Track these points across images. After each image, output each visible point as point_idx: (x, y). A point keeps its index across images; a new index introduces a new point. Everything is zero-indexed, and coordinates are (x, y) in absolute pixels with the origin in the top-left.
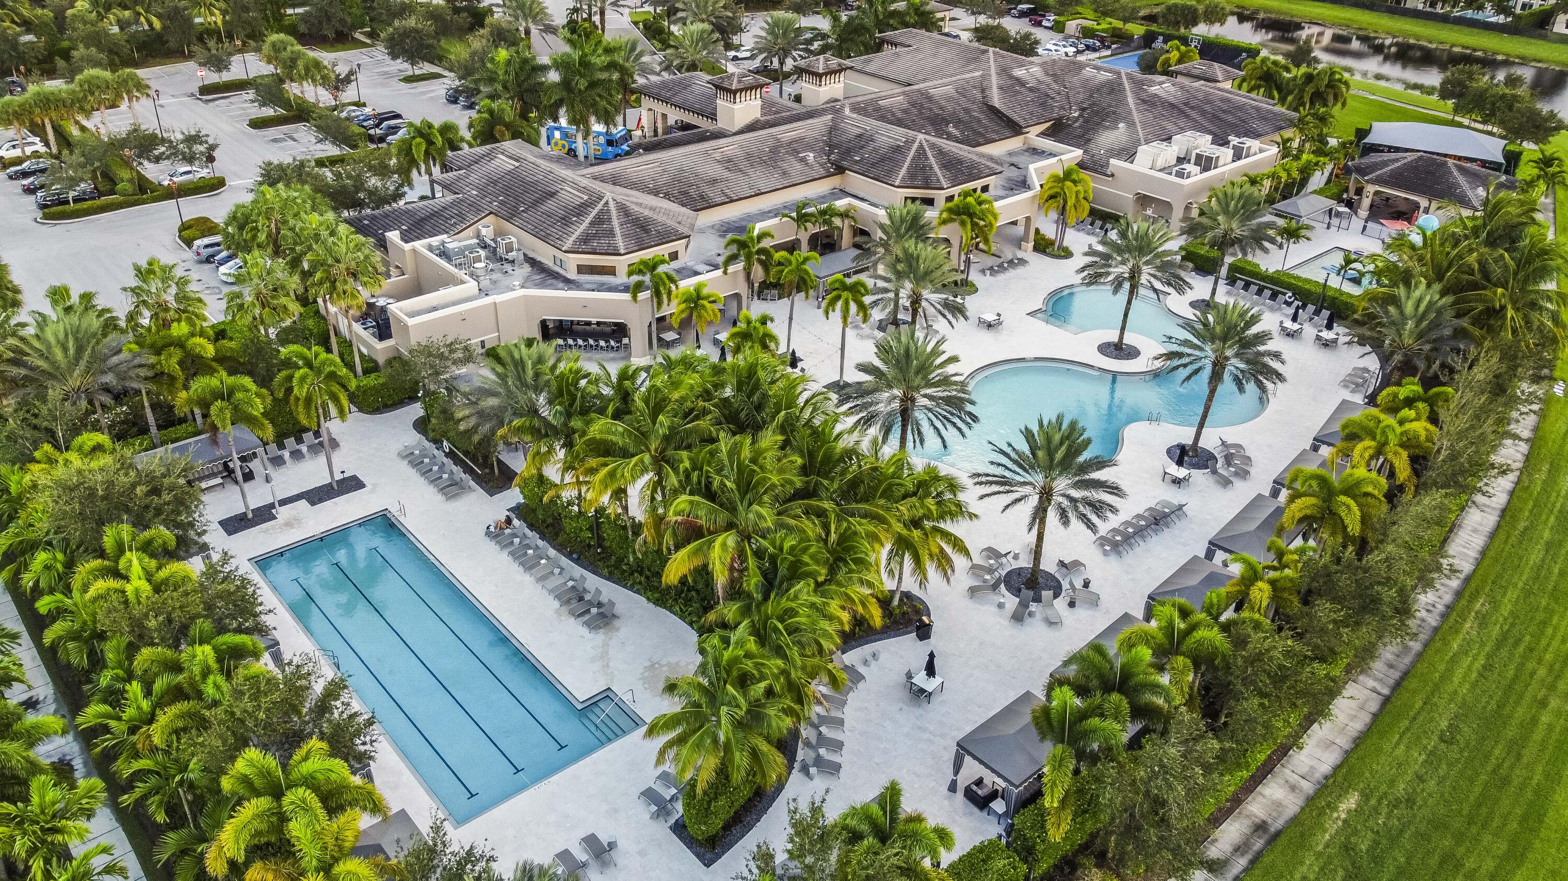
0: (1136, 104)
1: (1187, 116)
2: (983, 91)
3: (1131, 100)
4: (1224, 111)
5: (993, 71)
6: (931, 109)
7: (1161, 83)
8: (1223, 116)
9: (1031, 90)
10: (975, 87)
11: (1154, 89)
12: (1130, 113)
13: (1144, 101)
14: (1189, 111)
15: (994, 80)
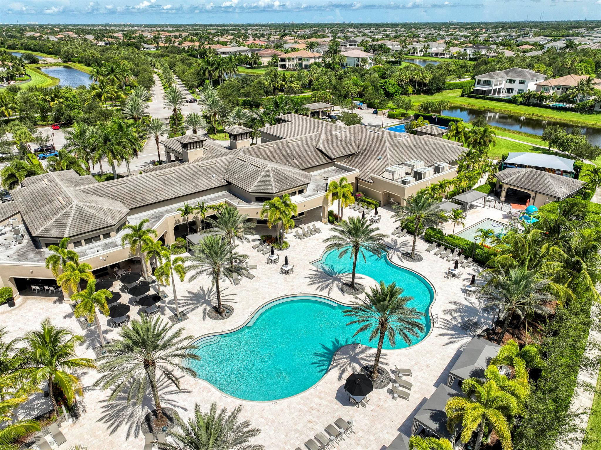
0: (389, 147)
1: (415, 152)
2: (316, 141)
3: (387, 145)
4: (434, 149)
5: (323, 132)
6: (286, 151)
7: (404, 137)
8: (433, 151)
9: (340, 141)
10: (312, 140)
11: (401, 139)
12: (386, 151)
13: (394, 145)
14: (416, 150)
15: (323, 136)
